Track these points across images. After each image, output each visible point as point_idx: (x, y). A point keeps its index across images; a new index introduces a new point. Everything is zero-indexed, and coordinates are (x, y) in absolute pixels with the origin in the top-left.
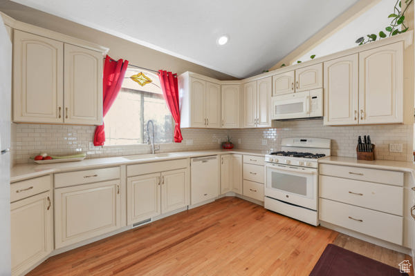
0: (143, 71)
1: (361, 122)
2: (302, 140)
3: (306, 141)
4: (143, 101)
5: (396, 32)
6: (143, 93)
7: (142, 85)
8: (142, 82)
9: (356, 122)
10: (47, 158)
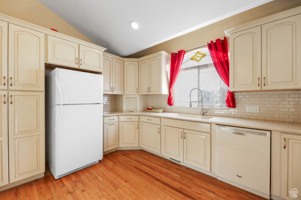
0: (199, 50)
4: (199, 73)
6: (199, 67)
7: (198, 61)
8: (198, 59)
10: (151, 109)
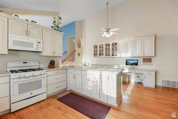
1: (55, 55)
2: (24, 63)
3: (26, 63)
5: (55, 29)
9: (53, 55)
